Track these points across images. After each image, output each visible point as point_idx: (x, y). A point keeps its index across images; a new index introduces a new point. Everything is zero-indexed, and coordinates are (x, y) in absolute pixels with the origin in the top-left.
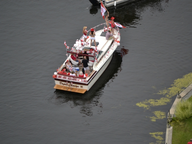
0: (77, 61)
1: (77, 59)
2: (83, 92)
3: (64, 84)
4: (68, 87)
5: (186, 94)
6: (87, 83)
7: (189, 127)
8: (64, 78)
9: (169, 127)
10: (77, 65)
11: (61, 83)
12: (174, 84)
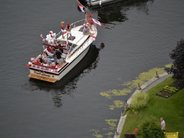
0: (52, 53)
1: (53, 51)
2: (54, 82)
3: (38, 73)
4: (40, 76)
5: (147, 87)
6: (58, 73)
7: (142, 116)
8: (37, 68)
9: (124, 115)
10: (53, 56)
11: (35, 72)
12: (138, 77)
